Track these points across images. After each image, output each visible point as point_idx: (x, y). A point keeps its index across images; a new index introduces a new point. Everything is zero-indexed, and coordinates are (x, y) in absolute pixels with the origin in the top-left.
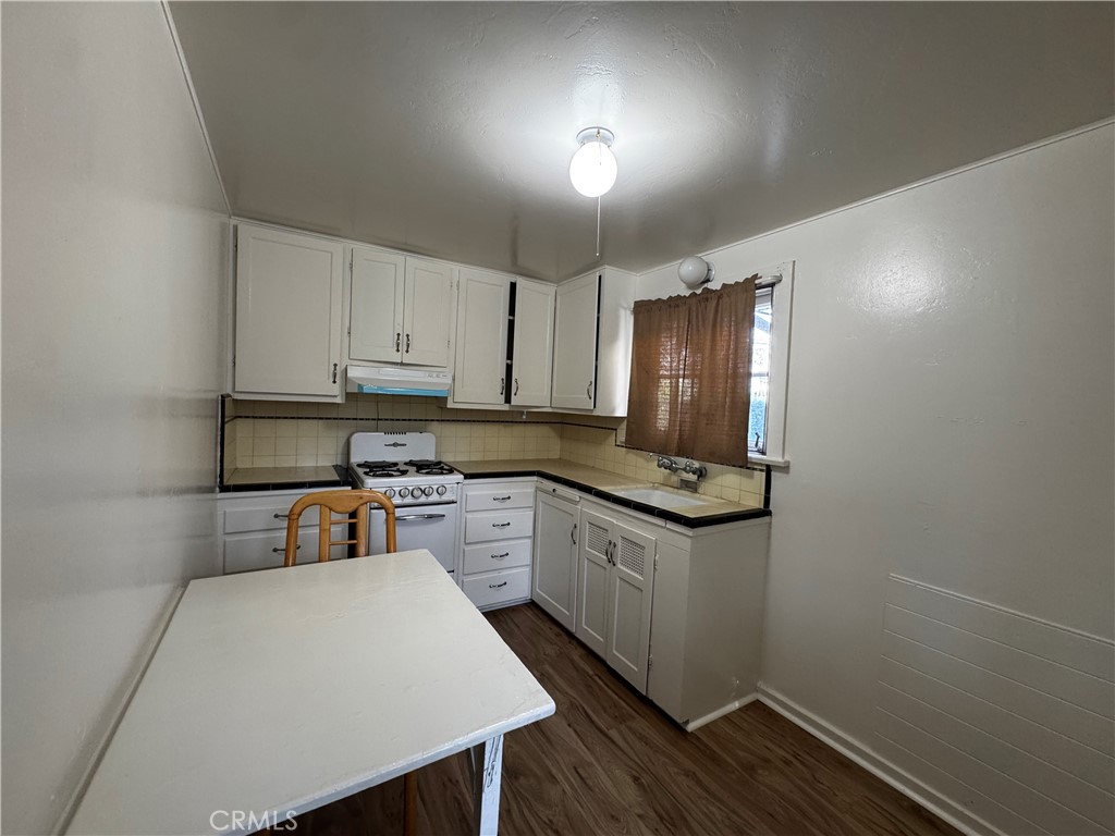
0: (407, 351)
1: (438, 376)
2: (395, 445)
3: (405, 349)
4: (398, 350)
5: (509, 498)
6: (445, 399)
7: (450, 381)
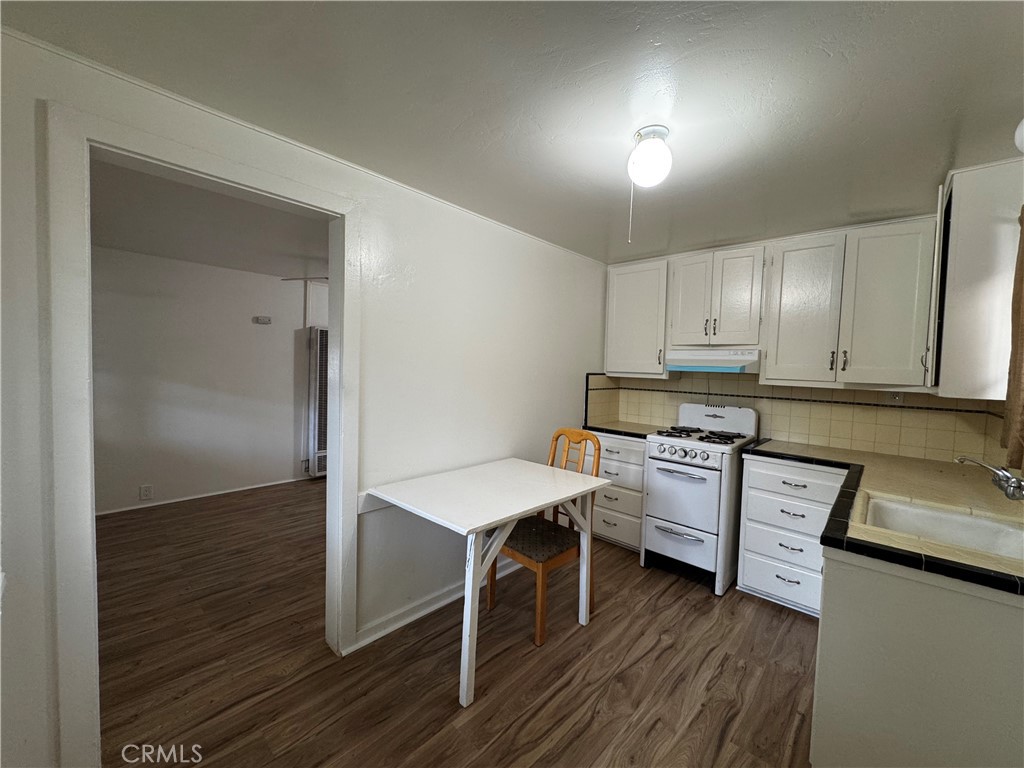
0: (715, 334)
1: (742, 354)
2: (715, 416)
3: (712, 332)
4: (706, 334)
5: (805, 487)
6: (756, 376)
7: (756, 358)
